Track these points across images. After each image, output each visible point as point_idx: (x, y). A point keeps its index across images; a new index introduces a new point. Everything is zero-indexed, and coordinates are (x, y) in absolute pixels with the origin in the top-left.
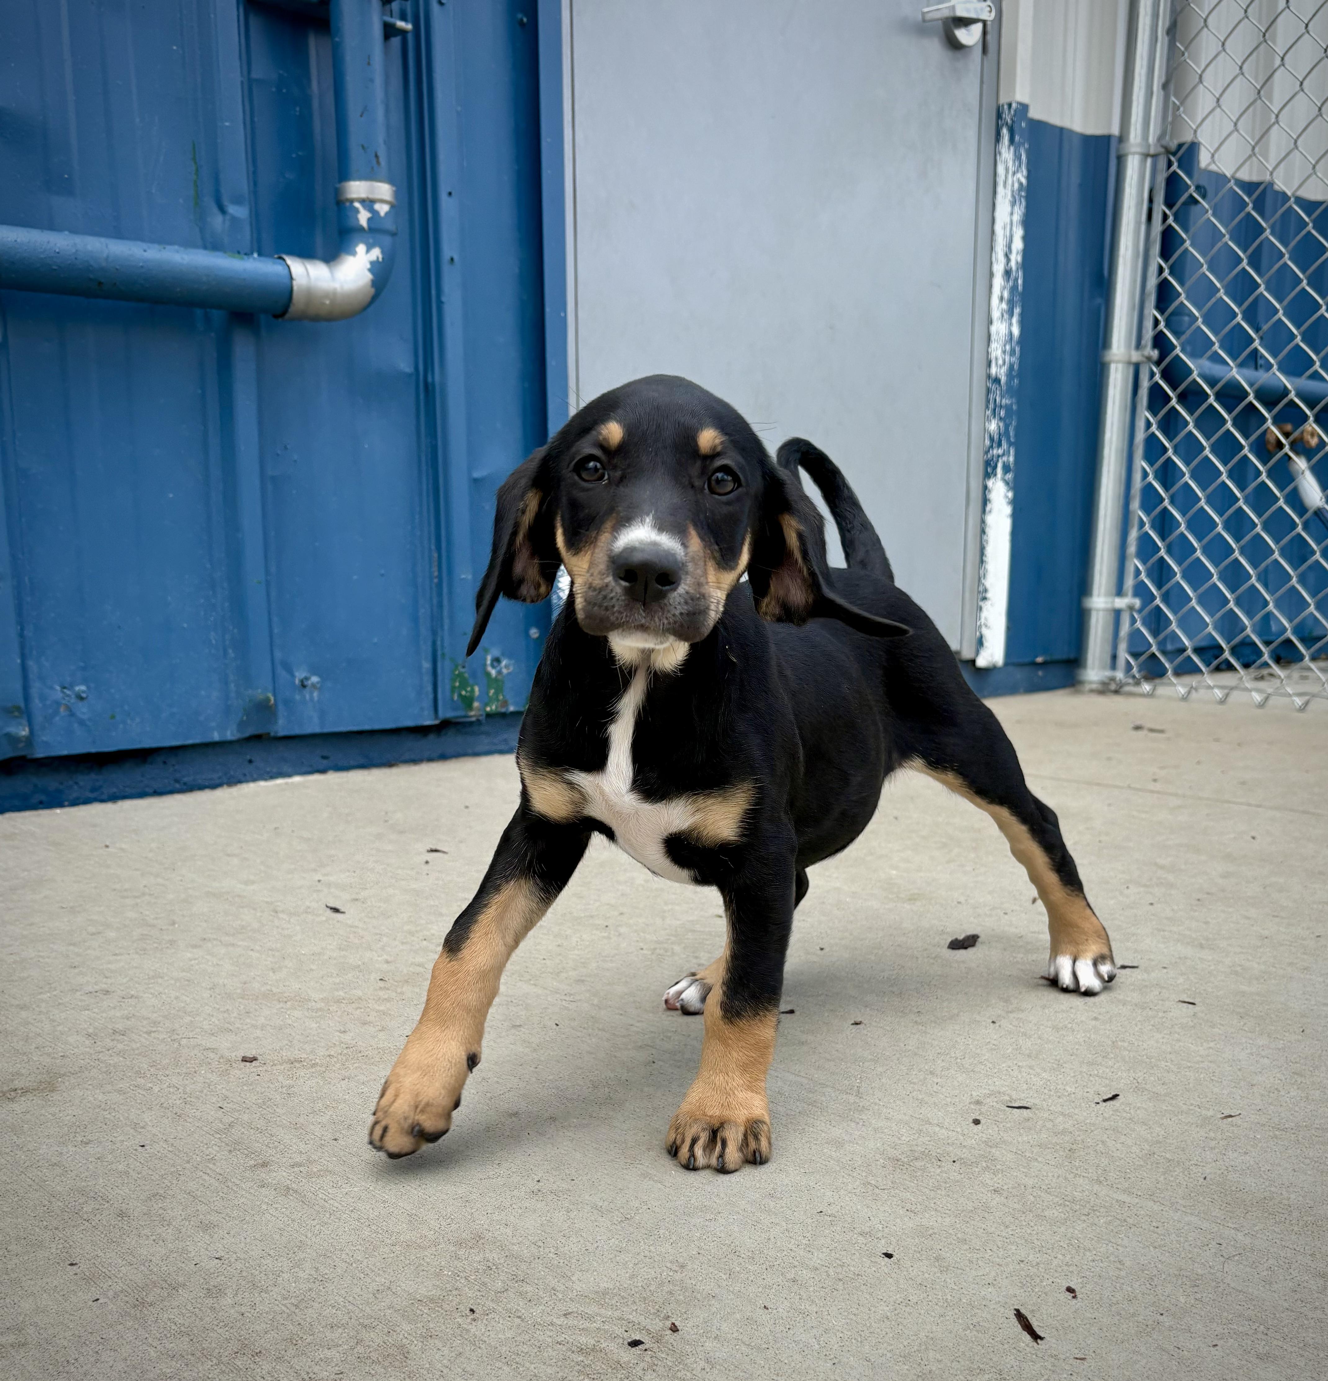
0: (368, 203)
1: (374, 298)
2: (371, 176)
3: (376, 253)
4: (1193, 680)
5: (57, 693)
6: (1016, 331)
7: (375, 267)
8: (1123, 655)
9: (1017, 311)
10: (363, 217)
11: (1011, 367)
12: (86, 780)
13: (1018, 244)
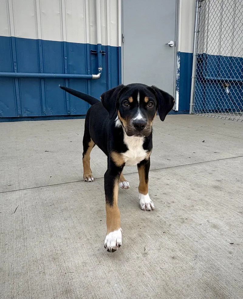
0: (100, 70)
1: (100, 77)
2: (100, 67)
3: (100, 74)
4: (205, 114)
5: (73, 110)
6: (179, 75)
7: (100, 75)
8: (194, 110)
9: (179, 73)
10: (99, 71)
11: (178, 79)
12: (75, 117)
13: (179, 66)
